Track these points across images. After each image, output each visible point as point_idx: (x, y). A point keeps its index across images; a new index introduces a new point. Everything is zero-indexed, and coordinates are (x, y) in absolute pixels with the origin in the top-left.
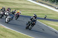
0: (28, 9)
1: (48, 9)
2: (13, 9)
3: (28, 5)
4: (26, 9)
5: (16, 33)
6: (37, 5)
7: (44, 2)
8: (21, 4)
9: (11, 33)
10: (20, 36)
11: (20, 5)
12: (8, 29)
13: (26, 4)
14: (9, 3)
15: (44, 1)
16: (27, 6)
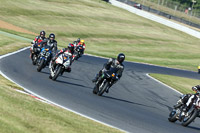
0: (119, 36)
1: (190, 36)
2: (69, 36)
3: (120, 21)
4: (112, 36)
5: (79, 118)
6: (149, 24)
7: (174, 12)
8: (97, 18)
9: (62, 119)
10: (91, 128)
11: (92, 21)
12: (49, 106)
13: (112, 20)
14: (52, 13)
15: (173, 8)
16: (115, 24)
